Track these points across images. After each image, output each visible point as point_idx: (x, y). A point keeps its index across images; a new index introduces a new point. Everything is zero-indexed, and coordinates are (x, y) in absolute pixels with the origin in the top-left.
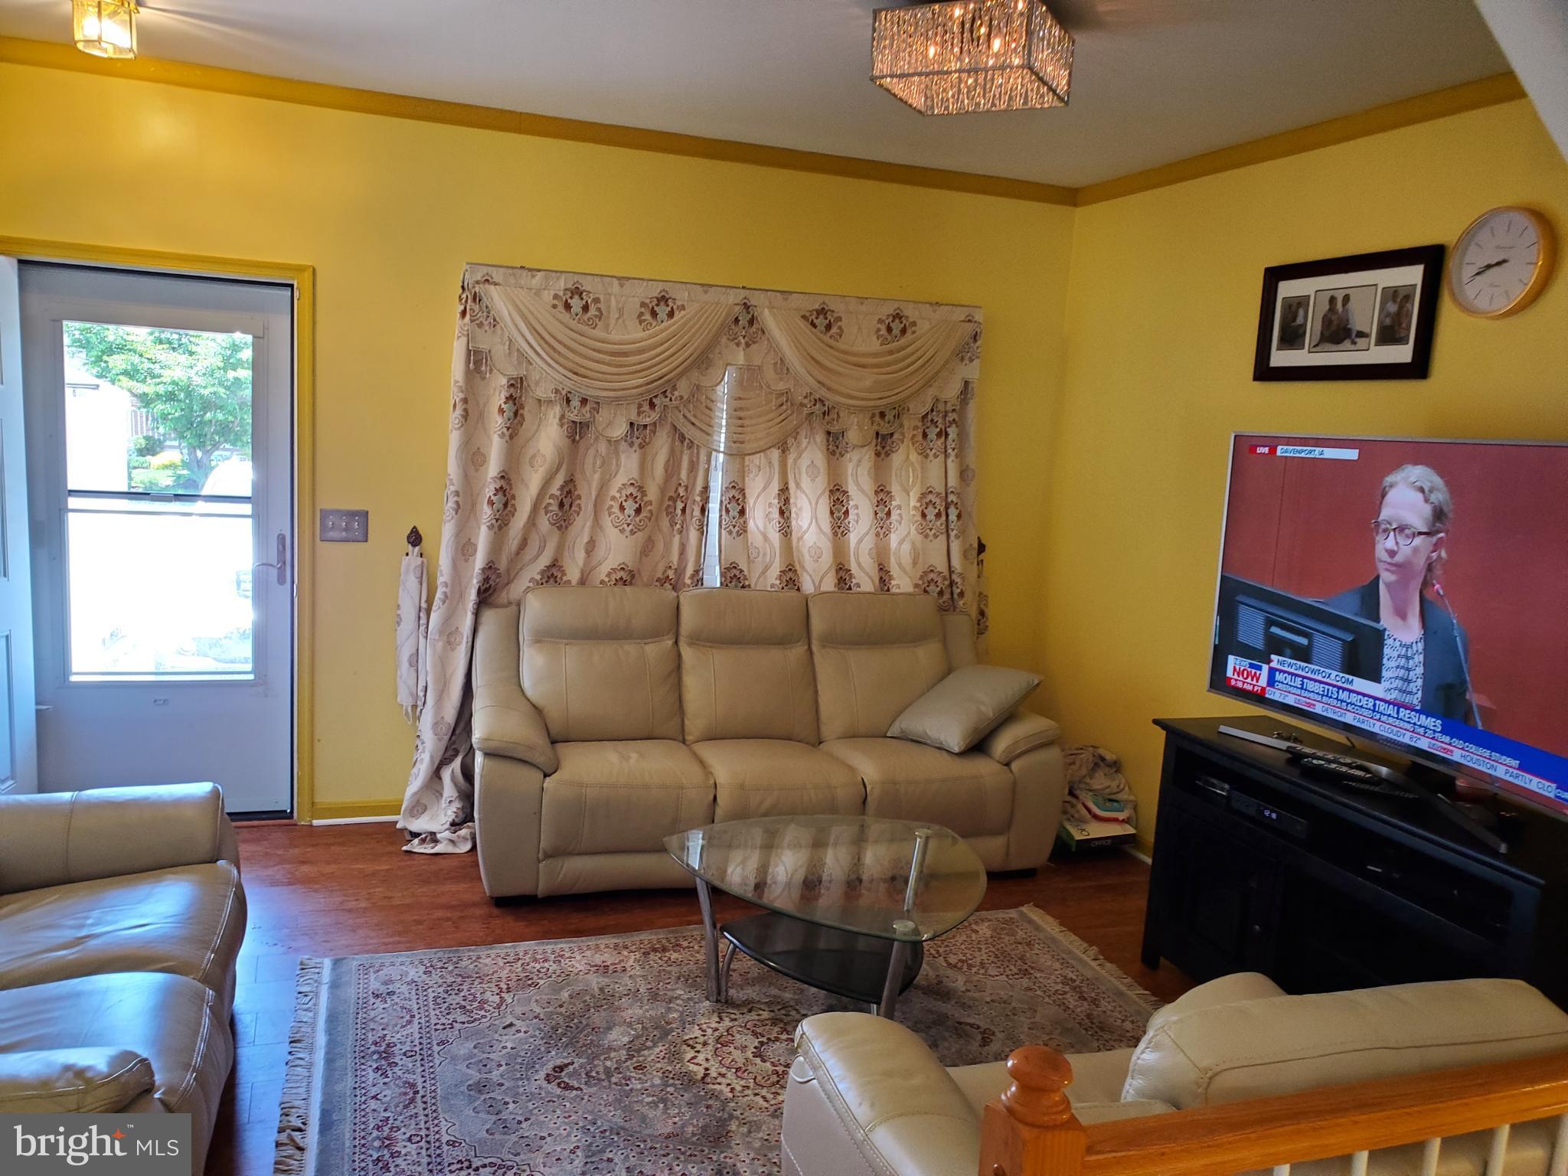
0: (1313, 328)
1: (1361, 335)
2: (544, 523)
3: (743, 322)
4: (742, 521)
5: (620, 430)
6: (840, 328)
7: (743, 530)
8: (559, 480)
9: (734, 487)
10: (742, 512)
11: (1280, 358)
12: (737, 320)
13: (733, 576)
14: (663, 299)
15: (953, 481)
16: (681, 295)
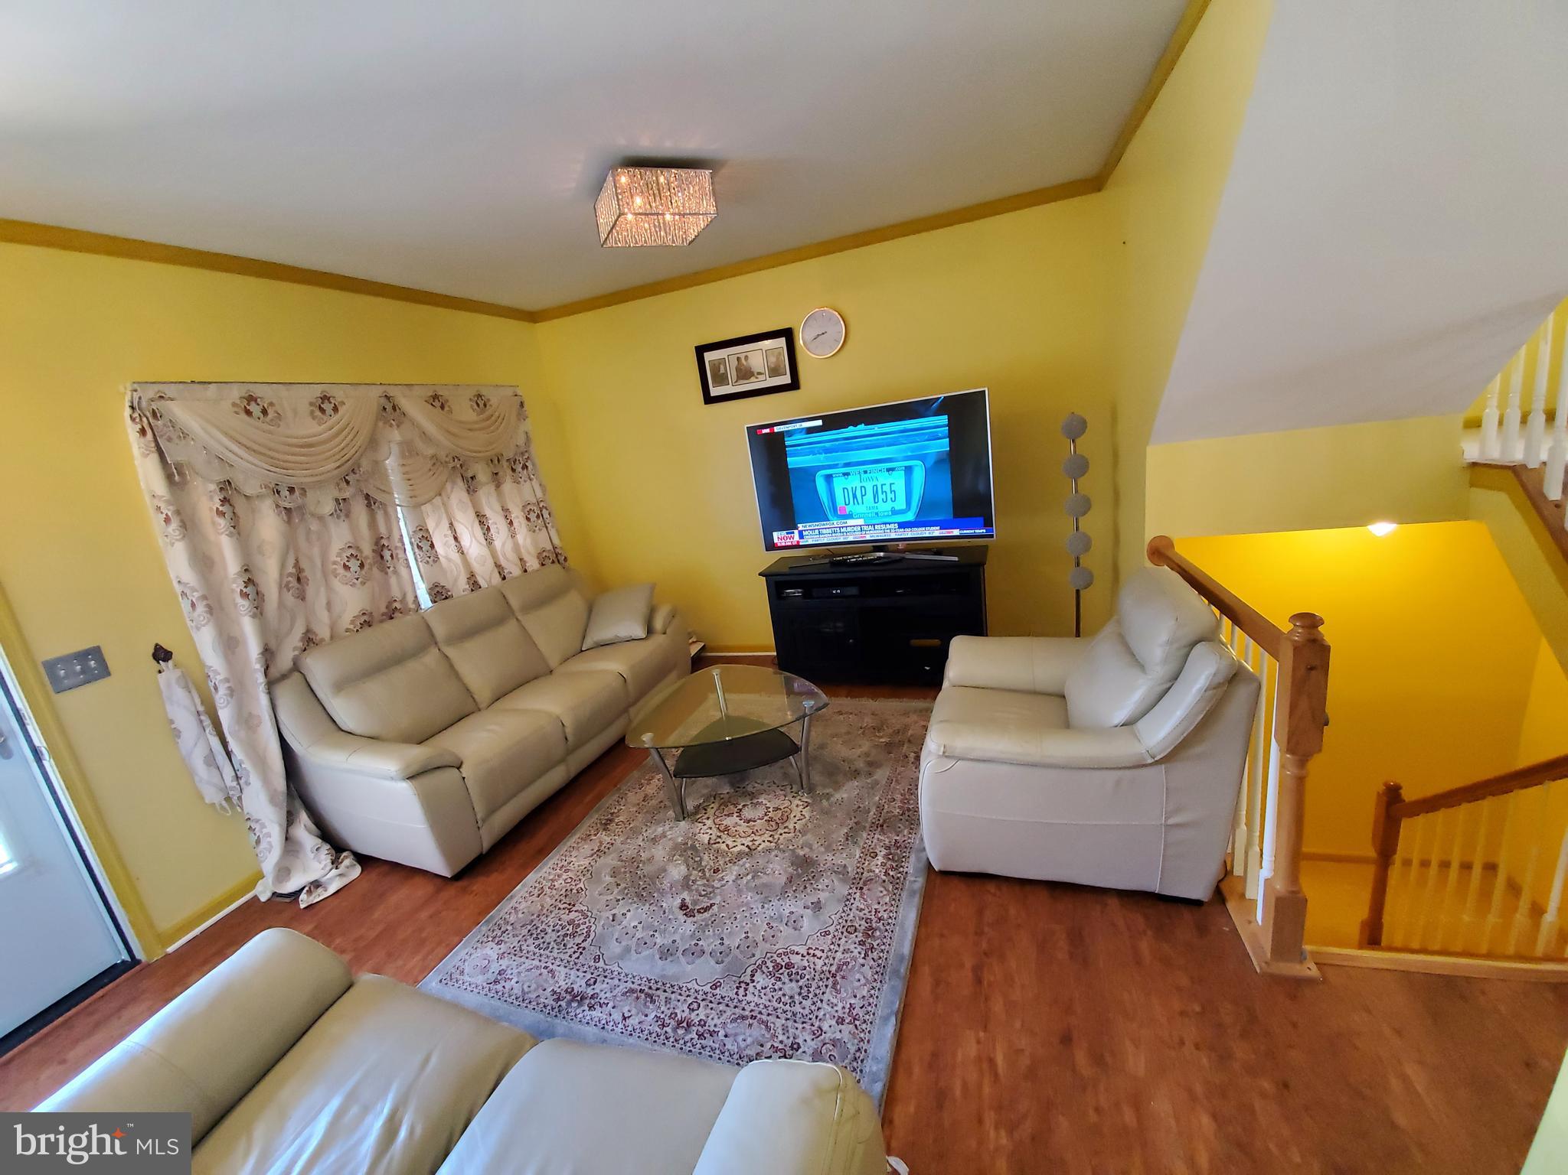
0: (732, 374)
1: (759, 373)
2: (290, 599)
3: (389, 407)
4: (434, 551)
5: (328, 507)
6: (449, 406)
7: (437, 559)
8: (291, 562)
9: (421, 529)
10: (432, 546)
11: (715, 392)
12: (385, 409)
13: (439, 593)
14: (325, 398)
15: (539, 494)
16: (338, 394)
